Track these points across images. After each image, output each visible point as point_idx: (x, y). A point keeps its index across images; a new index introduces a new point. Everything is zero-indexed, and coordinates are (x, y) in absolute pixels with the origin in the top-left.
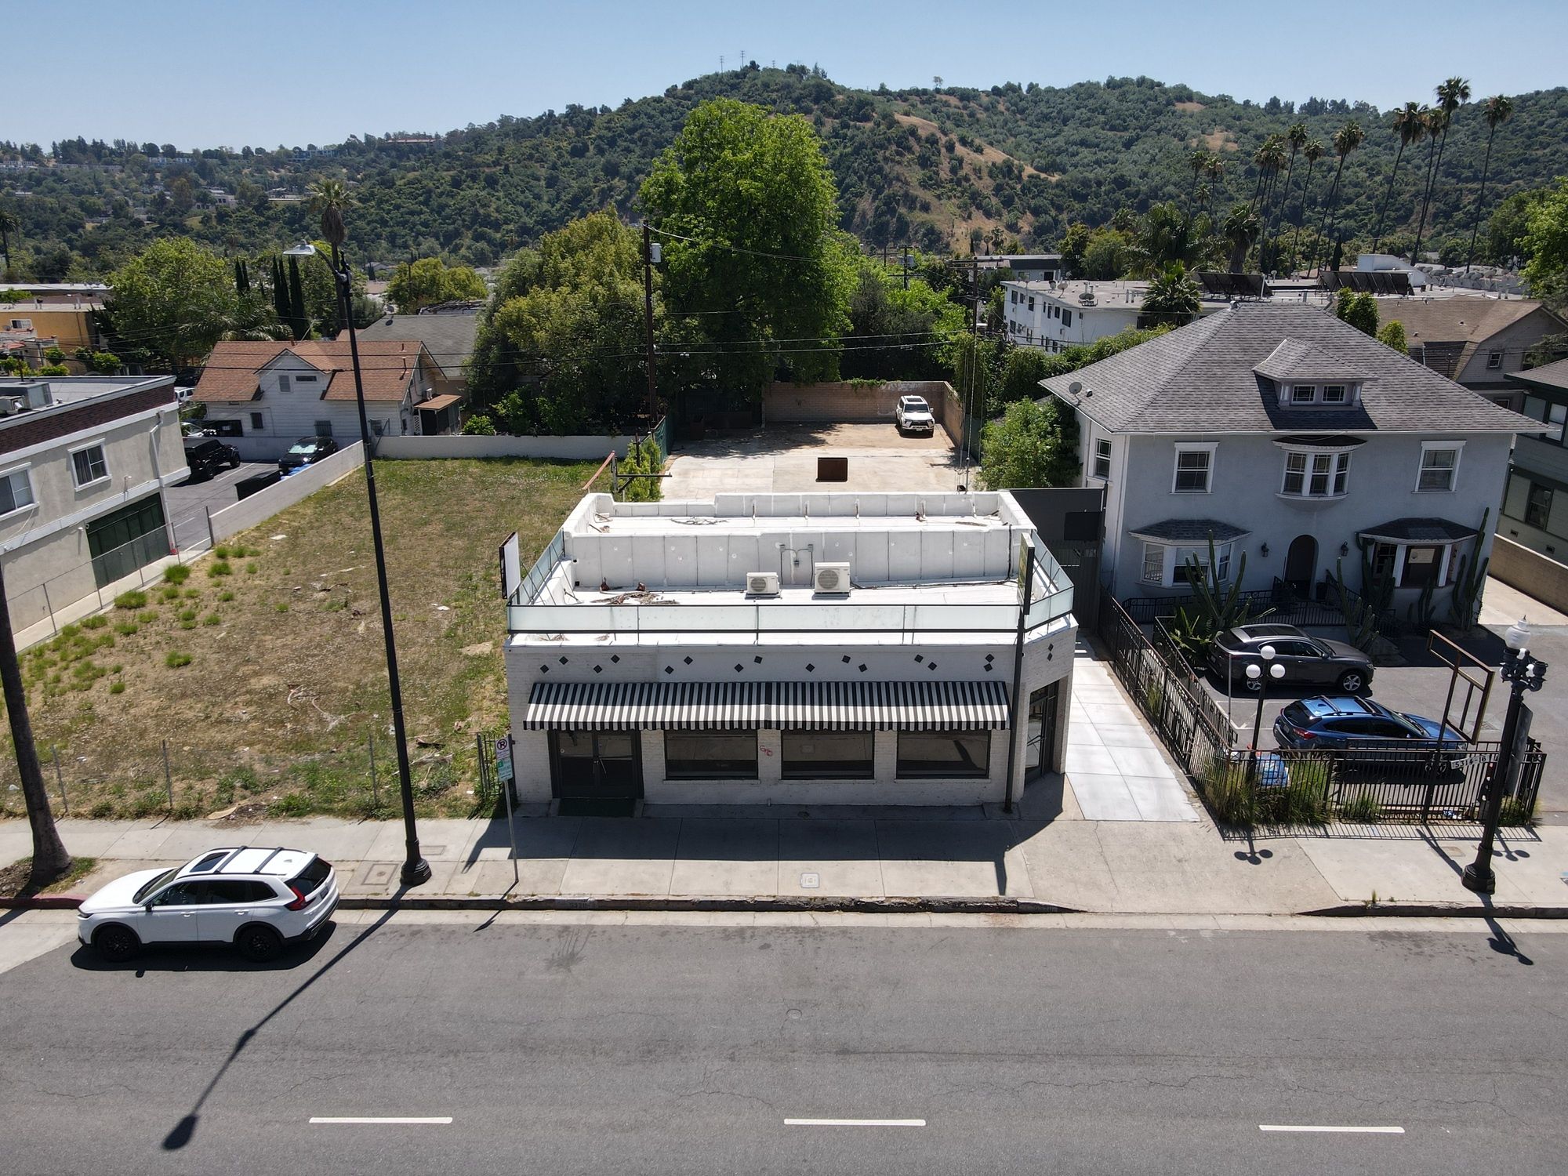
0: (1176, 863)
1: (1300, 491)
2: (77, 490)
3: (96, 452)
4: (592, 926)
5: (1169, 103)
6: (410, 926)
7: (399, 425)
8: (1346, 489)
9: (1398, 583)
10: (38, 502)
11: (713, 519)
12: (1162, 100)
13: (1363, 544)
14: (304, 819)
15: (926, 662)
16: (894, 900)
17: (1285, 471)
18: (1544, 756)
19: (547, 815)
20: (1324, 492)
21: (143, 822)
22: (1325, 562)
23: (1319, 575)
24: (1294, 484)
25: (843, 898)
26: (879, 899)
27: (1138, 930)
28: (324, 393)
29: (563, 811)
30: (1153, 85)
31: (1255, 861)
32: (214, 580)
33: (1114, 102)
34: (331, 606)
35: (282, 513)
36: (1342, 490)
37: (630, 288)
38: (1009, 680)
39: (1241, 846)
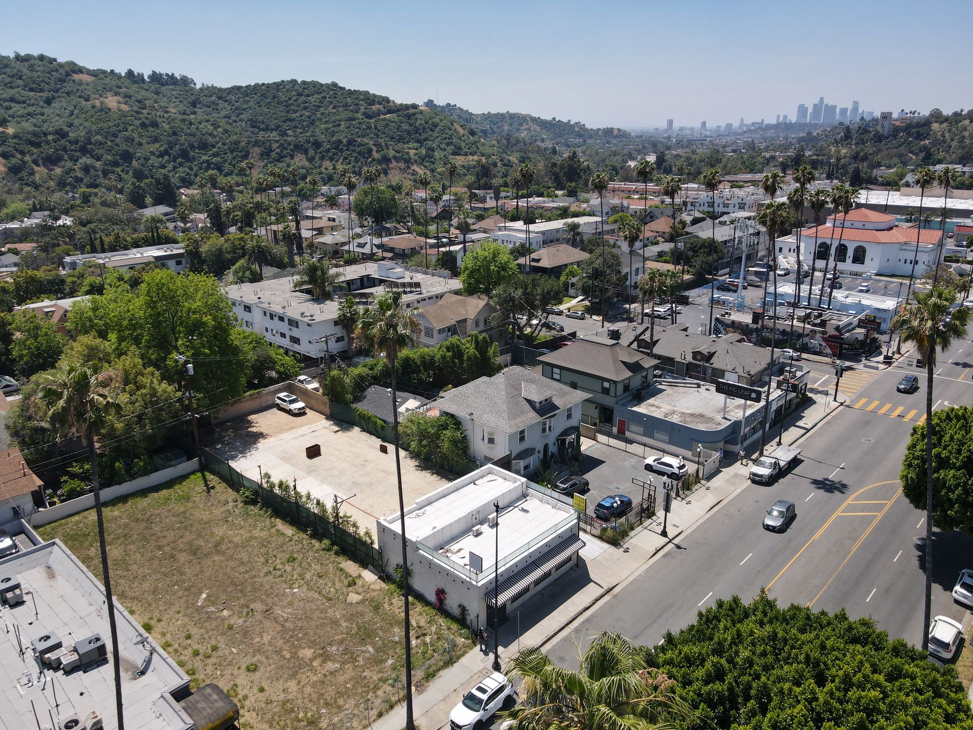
0: (618, 560)
1: (546, 432)
5: (68, 74)
8: (553, 427)
11: (420, 511)
12: (62, 71)
13: (559, 440)
15: (561, 538)
16: (591, 603)
17: (541, 427)
22: (551, 448)
23: (550, 452)
24: (544, 430)
25: (582, 609)
26: (588, 604)
30: (52, 61)
31: (628, 551)
33: (25, 71)
39: (622, 550)
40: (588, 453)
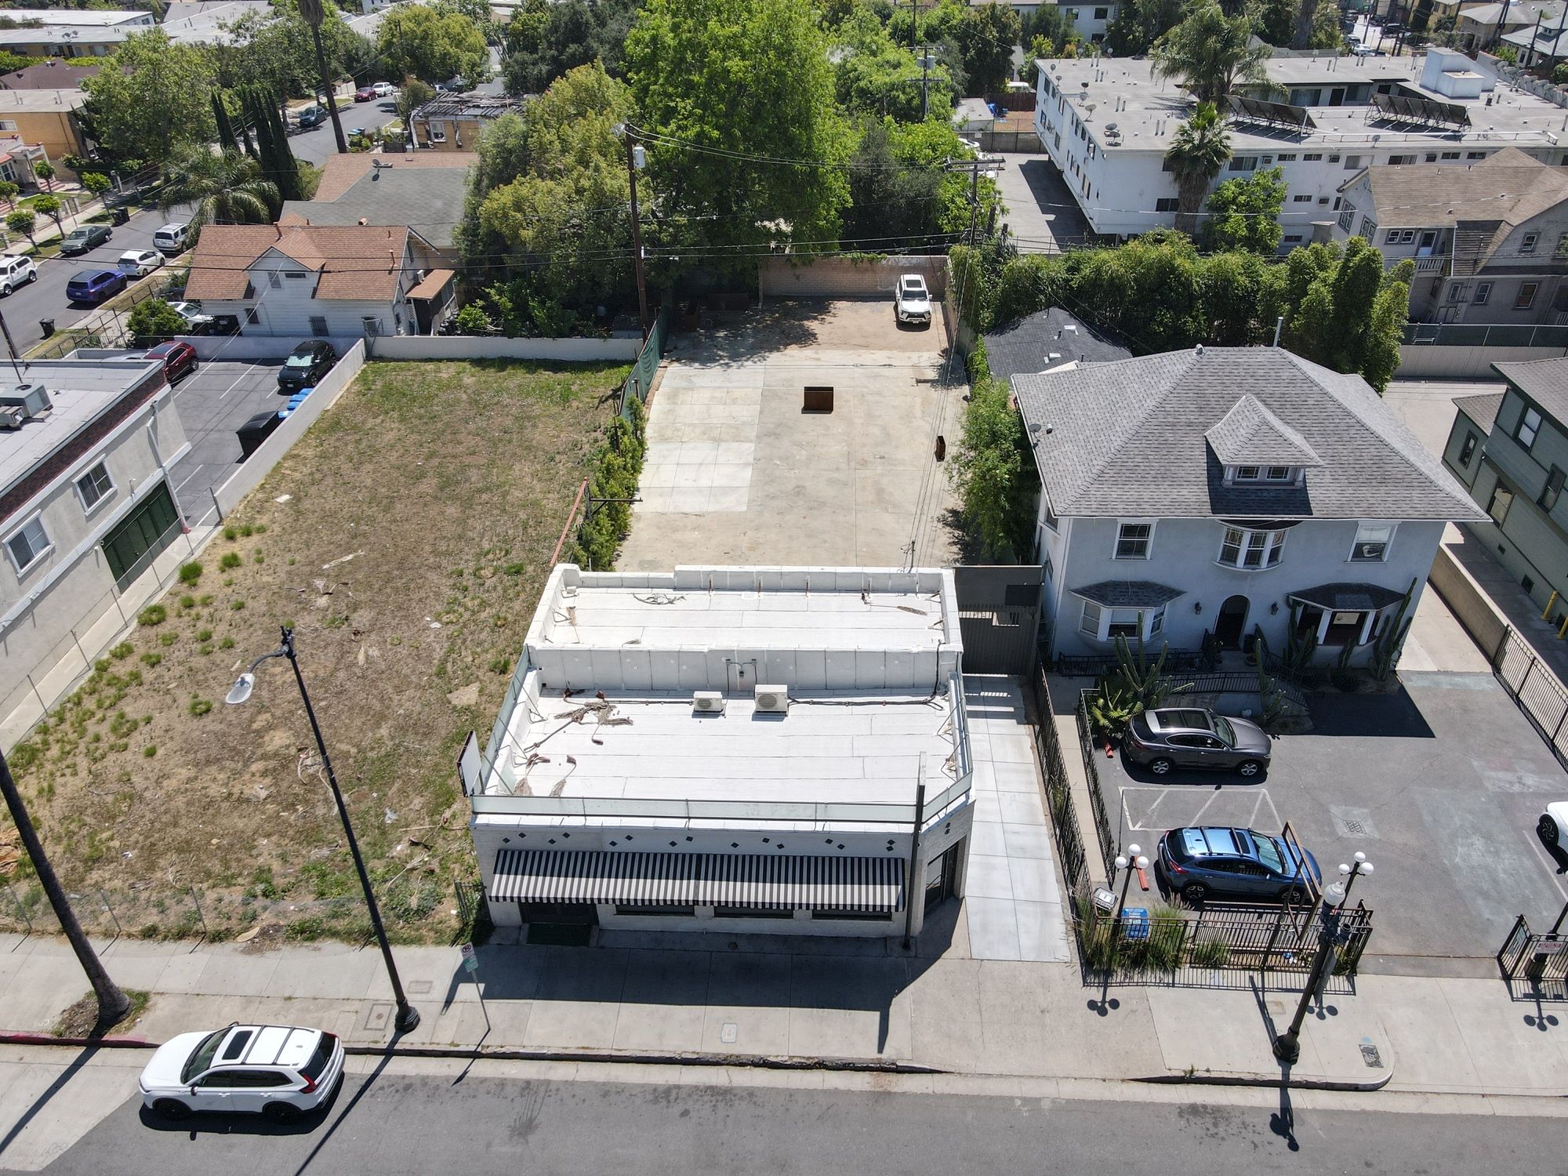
0: (1038, 1013)
1: (1235, 562)
2: (87, 514)
3: (100, 470)
4: (548, 1082)
6: (404, 1077)
7: (393, 321)
8: (1280, 559)
9: (1321, 641)
10: (53, 543)
11: (671, 594)
13: (1292, 605)
14: (316, 944)
15: (835, 844)
16: (795, 1060)
17: (1222, 543)
18: (1371, 930)
19: (518, 943)
20: (1258, 564)
21: (186, 945)
22: (1255, 617)
23: (1248, 628)
24: (1230, 555)
25: (754, 1056)
26: (784, 1059)
27: (991, 1098)
28: (315, 290)
29: (532, 938)
31: (1103, 1012)
32: (225, 576)
34: (333, 622)
35: (284, 459)
36: (1277, 560)
37: (616, 179)
38: (908, 857)
39: (1096, 994)
40: (1411, 687)
